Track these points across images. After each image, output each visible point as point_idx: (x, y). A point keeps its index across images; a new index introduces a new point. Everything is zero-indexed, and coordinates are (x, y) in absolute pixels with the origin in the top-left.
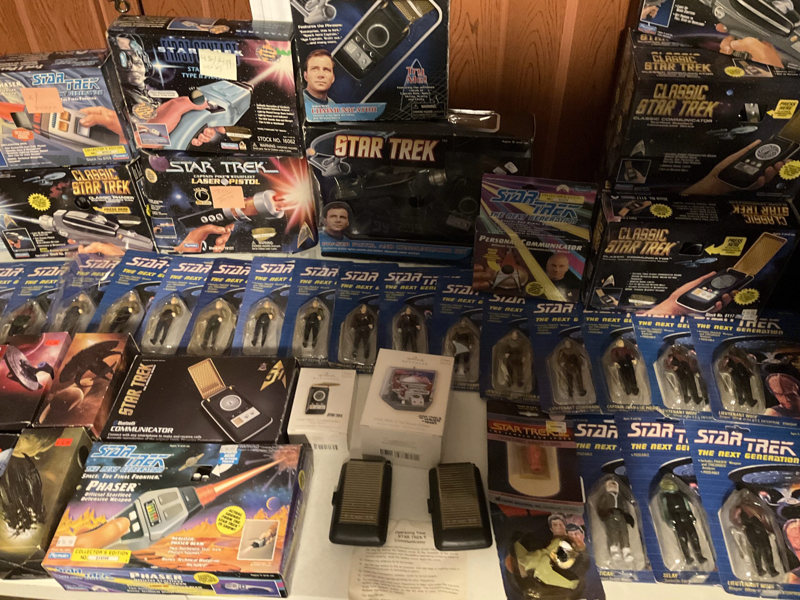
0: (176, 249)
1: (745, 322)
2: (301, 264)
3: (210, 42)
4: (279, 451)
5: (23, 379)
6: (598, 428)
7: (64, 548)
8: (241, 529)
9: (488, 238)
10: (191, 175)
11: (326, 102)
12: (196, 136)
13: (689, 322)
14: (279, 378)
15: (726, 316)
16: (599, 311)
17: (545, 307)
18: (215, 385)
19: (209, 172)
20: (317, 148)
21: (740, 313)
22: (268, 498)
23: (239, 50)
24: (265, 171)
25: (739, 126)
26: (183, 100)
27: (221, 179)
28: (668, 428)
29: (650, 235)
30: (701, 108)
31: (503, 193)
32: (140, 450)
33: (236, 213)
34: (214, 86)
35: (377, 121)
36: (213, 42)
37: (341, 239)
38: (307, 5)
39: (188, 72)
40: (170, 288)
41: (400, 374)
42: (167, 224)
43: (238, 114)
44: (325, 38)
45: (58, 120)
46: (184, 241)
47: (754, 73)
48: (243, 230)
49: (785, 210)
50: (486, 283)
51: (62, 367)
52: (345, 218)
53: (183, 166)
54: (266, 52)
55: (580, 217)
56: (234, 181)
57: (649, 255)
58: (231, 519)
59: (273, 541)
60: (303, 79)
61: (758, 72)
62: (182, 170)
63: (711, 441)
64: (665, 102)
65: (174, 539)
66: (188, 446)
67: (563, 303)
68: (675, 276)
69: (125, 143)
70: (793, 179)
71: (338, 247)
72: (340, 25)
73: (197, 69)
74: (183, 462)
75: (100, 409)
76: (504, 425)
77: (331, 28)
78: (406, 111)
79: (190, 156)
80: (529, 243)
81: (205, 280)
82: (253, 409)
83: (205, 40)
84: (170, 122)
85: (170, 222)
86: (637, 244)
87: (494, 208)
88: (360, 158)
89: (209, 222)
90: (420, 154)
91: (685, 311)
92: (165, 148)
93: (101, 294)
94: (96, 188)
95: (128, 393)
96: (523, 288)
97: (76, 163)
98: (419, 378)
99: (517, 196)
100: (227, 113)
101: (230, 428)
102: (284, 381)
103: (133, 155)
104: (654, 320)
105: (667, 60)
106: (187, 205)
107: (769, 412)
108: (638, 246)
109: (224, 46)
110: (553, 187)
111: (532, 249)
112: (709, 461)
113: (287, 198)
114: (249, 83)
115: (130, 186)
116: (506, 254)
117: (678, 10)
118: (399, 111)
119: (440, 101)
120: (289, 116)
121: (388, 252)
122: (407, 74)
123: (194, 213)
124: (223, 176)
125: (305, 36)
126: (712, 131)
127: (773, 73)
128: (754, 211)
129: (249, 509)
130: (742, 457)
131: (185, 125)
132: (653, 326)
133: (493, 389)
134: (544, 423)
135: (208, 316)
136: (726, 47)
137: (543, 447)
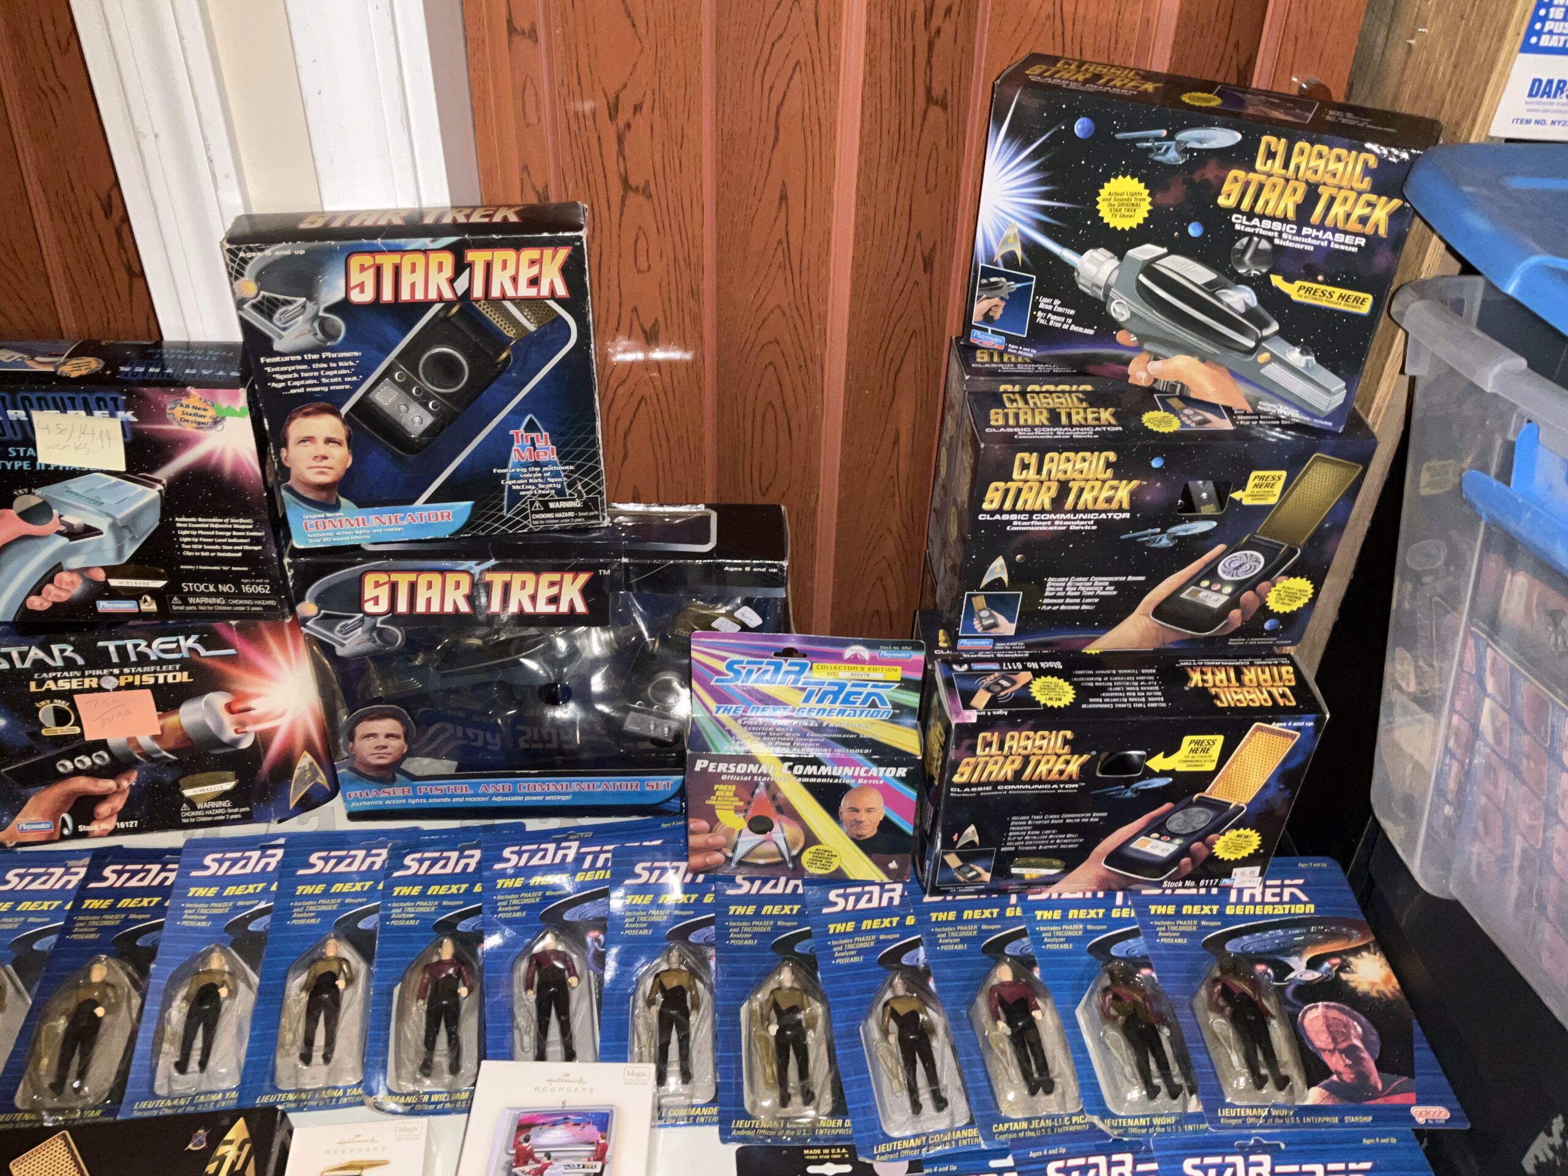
1: (1240, 891)
2: (299, 847)
3: (57, 396)
9: (712, 765)
10: (27, 675)
11: (336, 507)
12: (37, 590)
13: (1134, 904)
14: (238, 1167)
15: (1202, 882)
16: (954, 895)
17: (846, 897)
19: (69, 664)
20: (319, 600)
21: (1229, 875)
23: (126, 410)
24: (203, 652)
25: (1183, 522)
27: (99, 677)
28: (1122, 1163)
29: (1038, 743)
30: (1106, 493)
31: (736, 667)
33: (139, 747)
34: (74, 484)
35: (456, 537)
36: (65, 396)
37: (392, 782)
38: (277, 316)
39: (10, 459)
43: (133, 539)
44: (324, 380)
46: (17, 819)
48: (157, 781)
49: (1287, 672)
50: (719, 857)
52: (397, 737)
54: (190, 410)
55: (896, 705)
56: (130, 678)
57: (1040, 782)
60: (280, 462)
64: (1036, 485)
67: (882, 885)
68: (1095, 817)
70: (1292, 612)
71: (384, 799)
72: (356, 354)
73: (30, 451)
77: (337, 360)
78: (517, 515)
79: (21, 634)
80: (799, 769)
81: (68, 907)
83: (47, 391)
86: (1013, 762)
87: (719, 698)
88: (421, 615)
89: (77, 772)
90: (554, 600)
91: (1124, 883)
96: (796, 859)
98: (577, 1130)
99: (765, 673)
100: (107, 539)
104: (1065, 905)
105: (1031, 402)
106: (20, 738)
107: (1314, 1096)
108: (1017, 765)
109: (93, 404)
110: (838, 650)
111: (806, 780)
113: (260, 706)
114: (156, 476)
117: (1041, 306)
118: (502, 517)
119: (588, 493)
120: (251, 537)
121: (499, 799)
122: (512, 444)
123: (39, 754)
124: (105, 671)
125: (278, 377)
126: (1131, 535)
128: (1228, 679)
131: (9, 567)
132: (1065, 920)
133: (749, 1116)
135: (71, 1004)
136: (1140, 373)
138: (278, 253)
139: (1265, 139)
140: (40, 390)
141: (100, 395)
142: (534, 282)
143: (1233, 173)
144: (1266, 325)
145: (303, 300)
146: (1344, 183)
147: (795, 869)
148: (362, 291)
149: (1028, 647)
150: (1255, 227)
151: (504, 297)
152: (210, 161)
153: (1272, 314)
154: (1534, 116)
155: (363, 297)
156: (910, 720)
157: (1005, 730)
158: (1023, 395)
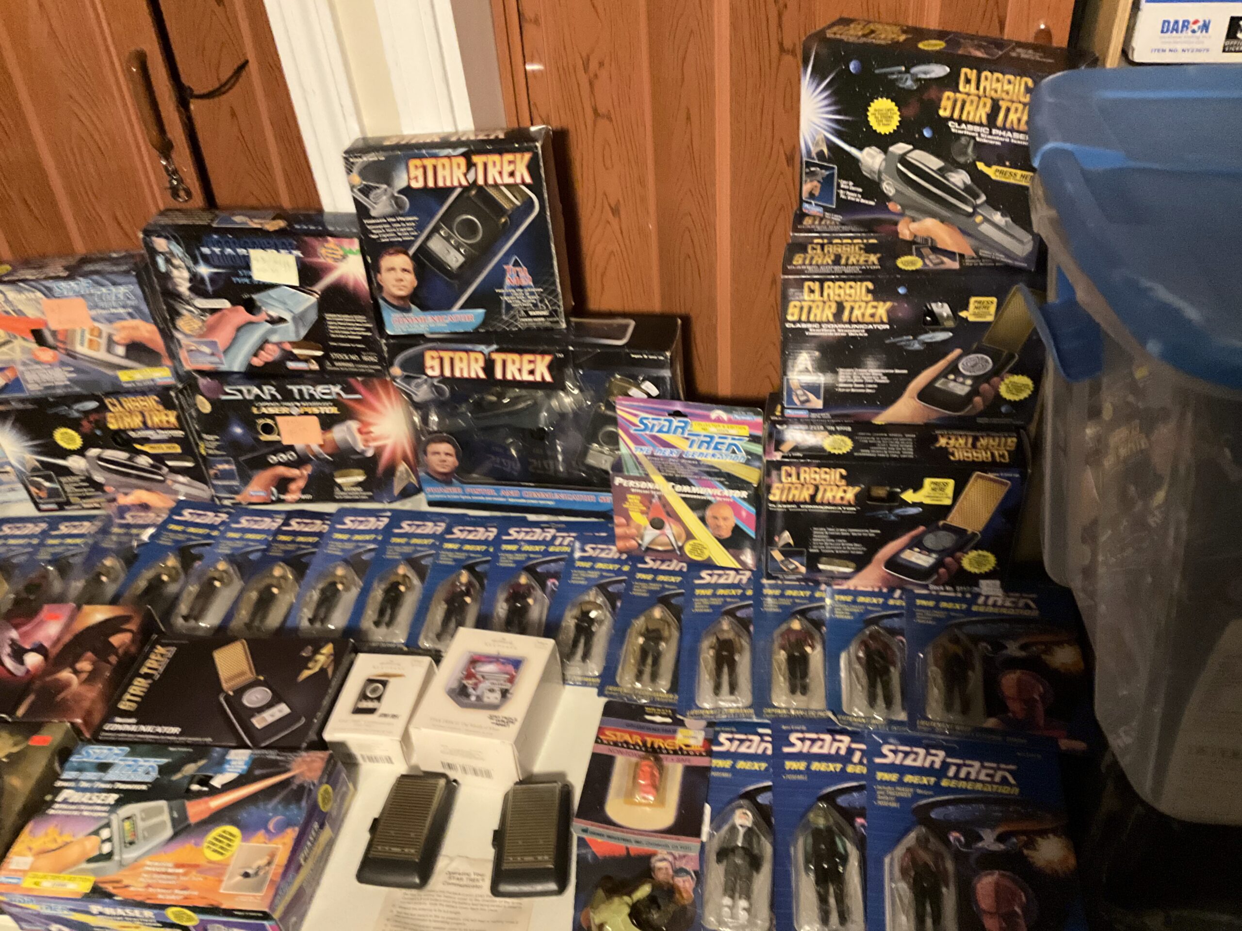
0: (238, 498)
2: (398, 517)
3: (262, 241)
4: (299, 759)
5: (9, 663)
6: (746, 740)
7: (16, 871)
8: (233, 854)
9: (625, 481)
10: (250, 403)
11: (409, 310)
12: (256, 355)
13: (907, 598)
14: (325, 666)
15: (958, 589)
16: (784, 581)
17: (712, 575)
18: (242, 674)
19: (274, 399)
20: (403, 367)
21: (977, 585)
22: (273, 817)
23: (298, 250)
24: (344, 396)
25: (926, 332)
26: (237, 311)
27: (289, 407)
28: (840, 741)
29: (823, 476)
30: (870, 311)
31: (645, 421)
32: (132, 754)
33: (312, 451)
34: (272, 292)
35: (476, 331)
36: (266, 241)
37: (450, 484)
38: (371, 195)
39: (240, 277)
40: (224, 549)
42: (226, 467)
43: (305, 326)
44: (399, 234)
45: (87, 336)
46: (248, 488)
47: (935, 264)
48: (322, 472)
49: (1012, 441)
51: (60, 646)
52: (452, 455)
53: (240, 391)
54: (329, 251)
55: (748, 453)
56: (306, 409)
57: (829, 504)
58: (222, 842)
59: (269, 871)
60: (377, 282)
61: (942, 263)
62: (240, 397)
63: (898, 762)
64: (821, 304)
65: (150, 865)
66: (192, 749)
67: (736, 570)
68: (872, 533)
69: (169, 363)
70: (1021, 401)
71: (446, 494)
72: (416, 218)
73: (249, 273)
74: (180, 771)
75: (93, 702)
76: (618, 734)
77: (405, 222)
78: (511, 319)
79: (248, 379)
80: (679, 488)
81: (270, 539)
82: (284, 705)
83: (257, 238)
84: (222, 337)
85: (229, 463)
86: (808, 489)
87: (637, 441)
88: (458, 379)
89: (279, 463)
90: (532, 372)
93: (136, 556)
94: (137, 421)
95: (135, 683)
96: (681, 548)
97: (110, 390)
99: (664, 426)
100: (290, 325)
101: (249, 729)
102: (330, 671)
103: (180, 378)
104: (856, 593)
105: (826, 251)
106: (250, 440)
107: (991, 723)
108: (811, 491)
109: (279, 246)
110: (705, 412)
111: (684, 496)
112: (889, 788)
113: (376, 430)
114: (314, 289)
115: (178, 418)
116: (651, 502)
117: (842, 186)
118: (503, 319)
119: (551, 306)
120: (365, 327)
121: (512, 500)
122: (506, 274)
123: (259, 450)
124: (292, 404)
125: (374, 231)
126: (892, 340)
127: (961, 263)
128: (966, 444)
129: (247, 829)
130: (937, 784)
131: (241, 340)
132: (854, 602)
133: (617, 685)
134: (675, 732)
135: (262, 586)
136: (905, 230)
137: (665, 763)
138: (370, 159)
139: (964, 70)
140: (253, 237)
141: (283, 240)
142: (512, 174)
143: (948, 94)
144: (976, 196)
145: (385, 186)
146: (1015, 99)
147: (681, 555)
148: (417, 181)
149: (833, 417)
150: (963, 129)
151: (496, 186)
152: (342, 106)
153: (980, 188)
154: (1167, 47)
155: (417, 184)
156: (757, 464)
157: (798, 466)
158: (822, 246)
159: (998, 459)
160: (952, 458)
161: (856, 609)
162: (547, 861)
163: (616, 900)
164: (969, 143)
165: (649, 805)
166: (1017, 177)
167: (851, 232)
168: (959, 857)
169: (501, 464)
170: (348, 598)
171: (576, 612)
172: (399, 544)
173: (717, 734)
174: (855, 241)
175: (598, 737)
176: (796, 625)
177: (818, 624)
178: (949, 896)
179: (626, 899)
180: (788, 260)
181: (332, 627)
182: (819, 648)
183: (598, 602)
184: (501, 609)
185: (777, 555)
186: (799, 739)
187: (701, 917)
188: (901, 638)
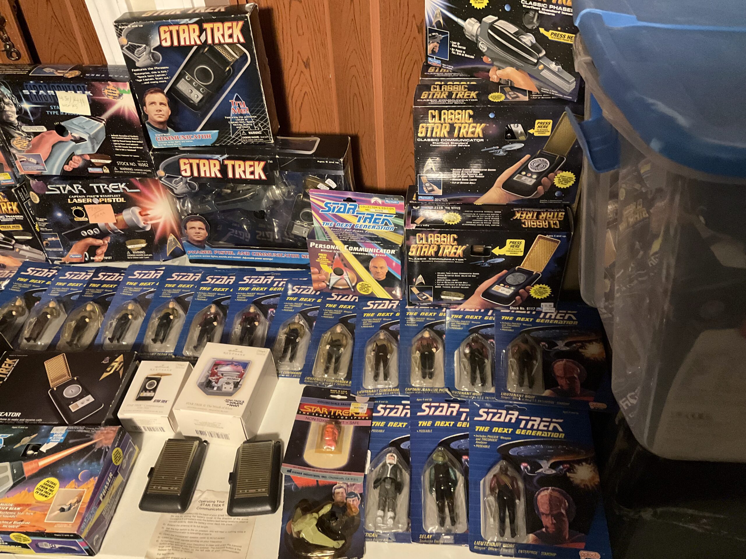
0: (64, 259)
1: (546, 313)
2: (169, 270)
3: (64, 85)
4: (99, 432)
6: (394, 408)
8: (54, 496)
9: (317, 245)
10: (66, 197)
11: (167, 131)
12: (67, 163)
13: (496, 316)
14: (117, 370)
15: (528, 309)
16: (419, 306)
17: (374, 304)
18: (64, 376)
19: (81, 193)
20: (165, 170)
21: (540, 307)
22: (81, 471)
23: (88, 91)
24: (128, 190)
25: (509, 144)
26: (51, 133)
27: (92, 198)
28: (454, 407)
29: (442, 239)
30: (471, 130)
31: (328, 205)
33: (110, 228)
34: (75, 121)
35: (213, 145)
36: (66, 85)
37: (204, 248)
38: (136, 52)
39: (51, 110)
40: (54, 293)
41: (218, 365)
42: (53, 239)
43: (97, 143)
44: (156, 79)
46: (69, 253)
47: (513, 98)
49: (562, 215)
50: (324, 284)
52: (203, 229)
53: (59, 188)
54: (111, 91)
55: (396, 225)
56: (103, 200)
57: (447, 257)
58: (47, 488)
59: (78, 506)
60: (144, 112)
61: (518, 97)
62: (58, 192)
63: (489, 419)
64: (439, 125)
66: (27, 428)
67: (390, 300)
68: (474, 275)
69: (9, 170)
70: (567, 188)
71: (202, 255)
72: (167, 68)
73: (58, 107)
74: (20, 442)
76: (313, 408)
77: (160, 70)
78: (236, 136)
79: (63, 180)
80: (351, 248)
81: (85, 286)
82: (90, 396)
83: (60, 83)
84: (44, 152)
85: (55, 236)
86: (433, 248)
87: (324, 218)
88: (203, 178)
89: (88, 236)
90: (252, 173)
91: (491, 305)
92: (43, 174)
96: (354, 287)
98: (235, 367)
99: (341, 208)
100: (88, 143)
101: (67, 412)
102: (121, 373)
103: (17, 180)
104: (465, 313)
105: (442, 89)
106: (67, 221)
107: (547, 393)
108: (435, 249)
109: (76, 88)
110: (368, 199)
111: (354, 253)
112: (484, 436)
113: (152, 213)
114: (102, 118)
115: (18, 207)
116: (334, 258)
117: (453, 45)
118: (231, 137)
119: (263, 128)
120: (139, 143)
121: (245, 258)
122: (231, 107)
123: (74, 228)
124: (94, 196)
125: (139, 77)
126: (486, 149)
127: (529, 98)
128: (533, 217)
129: (63, 480)
130: (513, 432)
131: (56, 154)
132: (463, 319)
133: (312, 376)
134: (350, 405)
135: (79, 317)
136: (494, 75)
137: (342, 425)
138: (133, 26)
140: (58, 83)
141: (78, 85)
142: (231, 36)
144: (539, 52)
145: (145, 45)
147: (354, 291)
148: (166, 42)
149: (449, 200)
150: (530, 5)
151: (220, 44)
153: (542, 46)
155: (167, 44)
156: (402, 232)
157: (427, 233)
158: (441, 86)
159: (552, 226)
160: (524, 226)
161: (464, 323)
162: (264, 491)
163: (308, 516)
164: (534, 15)
165: (331, 452)
166: (565, 38)
167: (459, 77)
168: (526, 479)
169: (238, 234)
170: (136, 324)
171: (286, 330)
172: (171, 288)
173: (376, 405)
174: (462, 83)
175: (299, 410)
176: (426, 335)
177: (440, 334)
178: (521, 505)
179: (315, 515)
180: (418, 95)
181: (124, 343)
182: (441, 349)
183: (301, 323)
184: (237, 329)
185: (415, 290)
186: (426, 406)
187: (364, 523)
188: (492, 340)
